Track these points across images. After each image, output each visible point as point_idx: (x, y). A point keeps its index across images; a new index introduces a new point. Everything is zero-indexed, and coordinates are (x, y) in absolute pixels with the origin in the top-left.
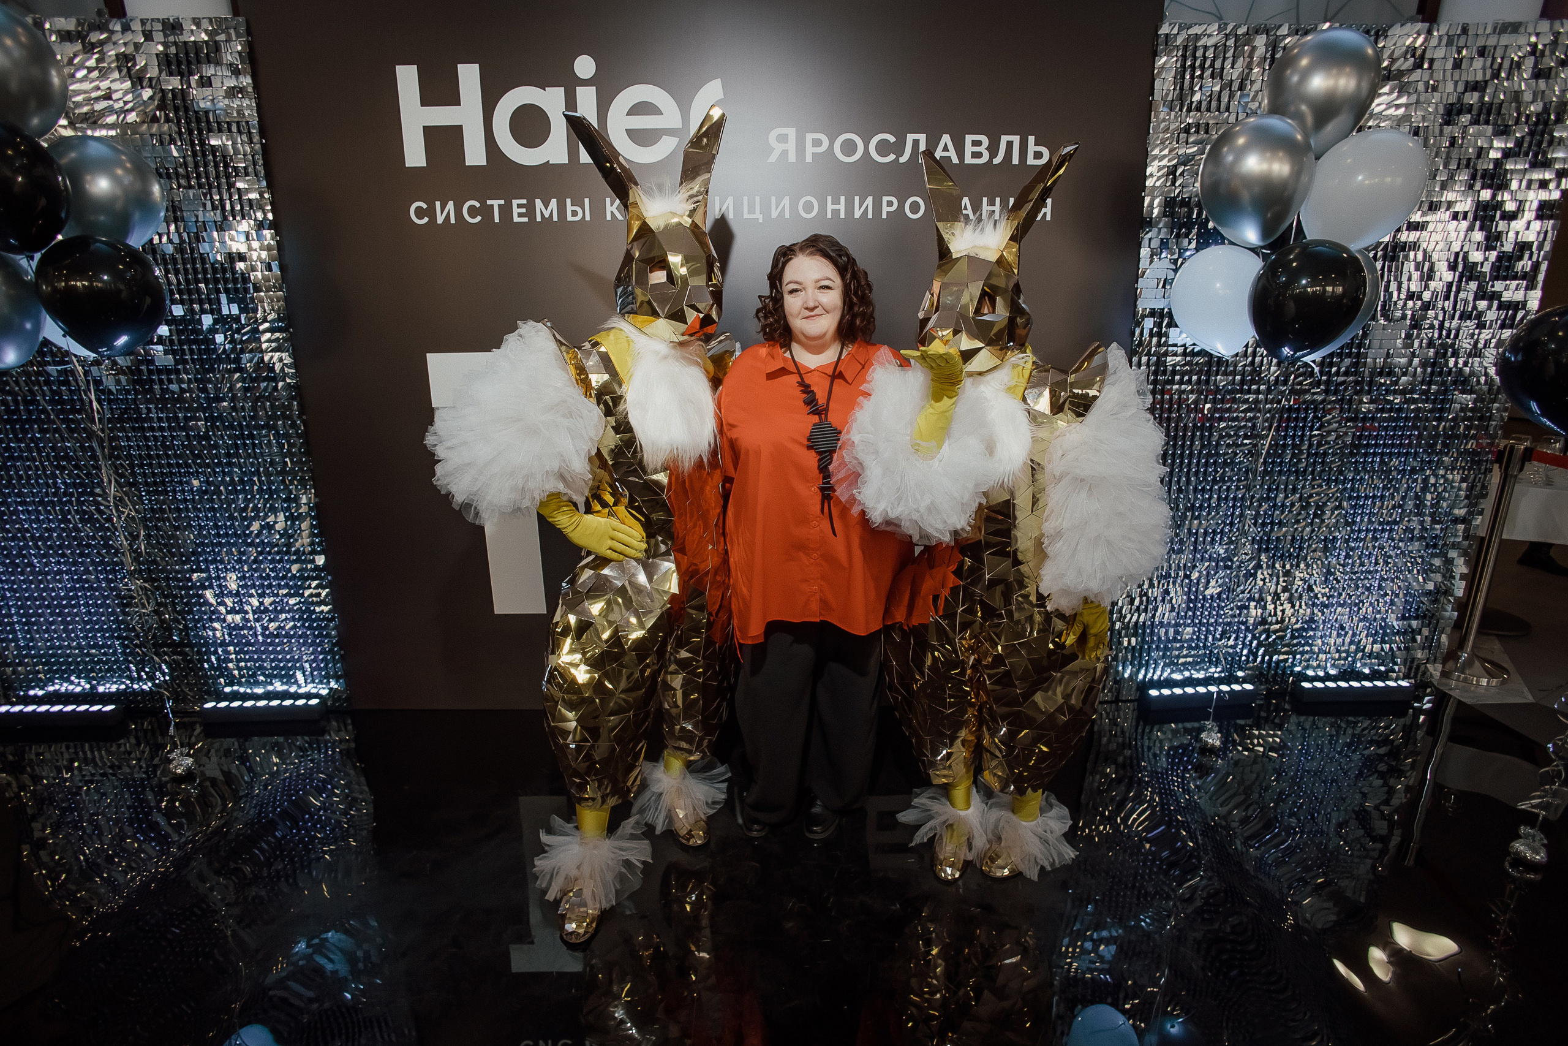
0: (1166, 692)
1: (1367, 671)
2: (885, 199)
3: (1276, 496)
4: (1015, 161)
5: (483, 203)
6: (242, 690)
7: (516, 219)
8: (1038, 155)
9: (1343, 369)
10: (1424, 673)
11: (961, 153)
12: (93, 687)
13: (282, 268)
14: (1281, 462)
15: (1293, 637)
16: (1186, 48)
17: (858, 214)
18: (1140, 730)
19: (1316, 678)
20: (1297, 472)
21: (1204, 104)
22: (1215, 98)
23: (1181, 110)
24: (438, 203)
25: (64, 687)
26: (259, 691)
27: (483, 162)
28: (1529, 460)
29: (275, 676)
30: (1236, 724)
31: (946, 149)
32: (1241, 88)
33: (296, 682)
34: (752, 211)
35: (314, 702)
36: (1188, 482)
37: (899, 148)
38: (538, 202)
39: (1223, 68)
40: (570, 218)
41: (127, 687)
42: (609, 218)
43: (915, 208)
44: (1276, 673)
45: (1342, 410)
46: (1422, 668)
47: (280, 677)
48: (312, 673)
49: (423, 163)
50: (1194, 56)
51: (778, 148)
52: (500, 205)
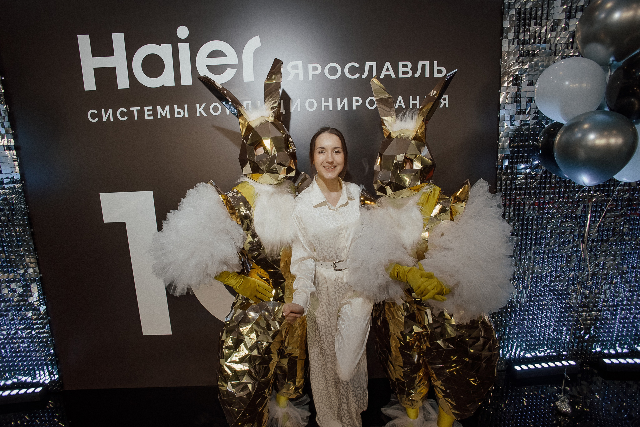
0: (524, 367)
2: (355, 99)
4: (427, 75)
5: (128, 109)
7: (147, 117)
8: (440, 72)
11: (396, 71)
13: (17, 148)
16: (520, 9)
17: (339, 108)
19: (610, 356)
21: (532, 40)
23: (518, 44)
24: (103, 110)
27: (127, 86)
31: (388, 70)
35: (39, 390)
37: (361, 70)
38: (159, 108)
39: (541, 20)
40: (177, 116)
42: (198, 115)
43: (371, 103)
44: (586, 353)
45: (617, 205)
49: (94, 88)
50: (525, 14)
51: (293, 73)
52: (137, 110)
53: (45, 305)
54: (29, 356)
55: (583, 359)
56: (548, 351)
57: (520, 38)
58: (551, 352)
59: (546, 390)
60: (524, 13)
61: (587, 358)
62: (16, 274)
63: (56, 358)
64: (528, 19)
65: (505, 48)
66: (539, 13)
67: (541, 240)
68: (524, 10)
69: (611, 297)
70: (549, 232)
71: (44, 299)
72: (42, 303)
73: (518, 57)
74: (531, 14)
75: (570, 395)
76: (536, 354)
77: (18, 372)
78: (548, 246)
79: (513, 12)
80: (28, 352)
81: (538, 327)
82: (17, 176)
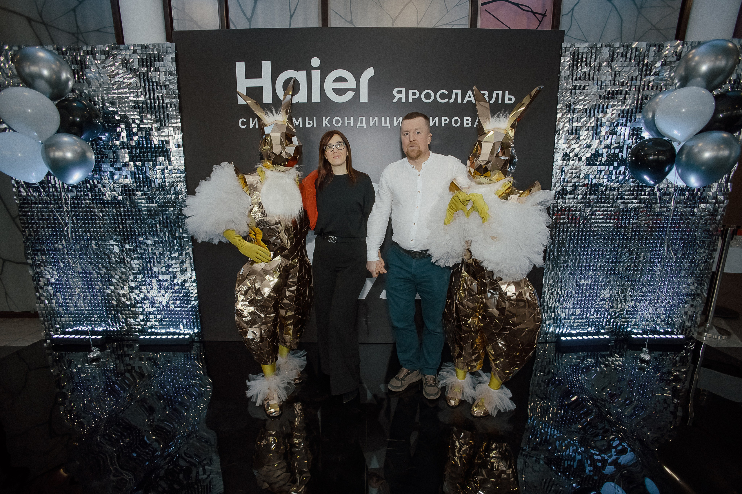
0: (569, 338)
1: (662, 330)
2: (443, 118)
3: (618, 250)
4: (500, 102)
6: (156, 331)
8: (510, 99)
9: (647, 193)
10: (689, 333)
12: (93, 328)
13: (184, 146)
14: (620, 234)
15: (627, 314)
16: (574, 53)
18: (557, 356)
19: (638, 333)
20: (627, 238)
21: (582, 77)
22: (587, 75)
23: (572, 80)
24: (251, 119)
25: (81, 328)
26: (163, 331)
27: (271, 102)
28: (736, 235)
29: (171, 325)
30: (601, 354)
31: (470, 97)
32: (599, 70)
33: (180, 327)
34: (386, 123)
35: (187, 337)
36: (577, 243)
37: (449, 96)
39: (590, 61)
40: (307, 126)
41: (107, 328)
42: (324, 125)
43: (456, 122)
45: (647, 211)
46: (689, 330)
47: (173, 326)
48: (187, 324)
50: (578, 57)
51: (398, 96)
55: (616, 335)
56: (590, 329)
57: (574, 75)
61: (620, 335)
65: (561, 83)
66: (590, 56)
68: (577, 54)
76: (579, 330)
79: (568, 54)
82: (183, 168)
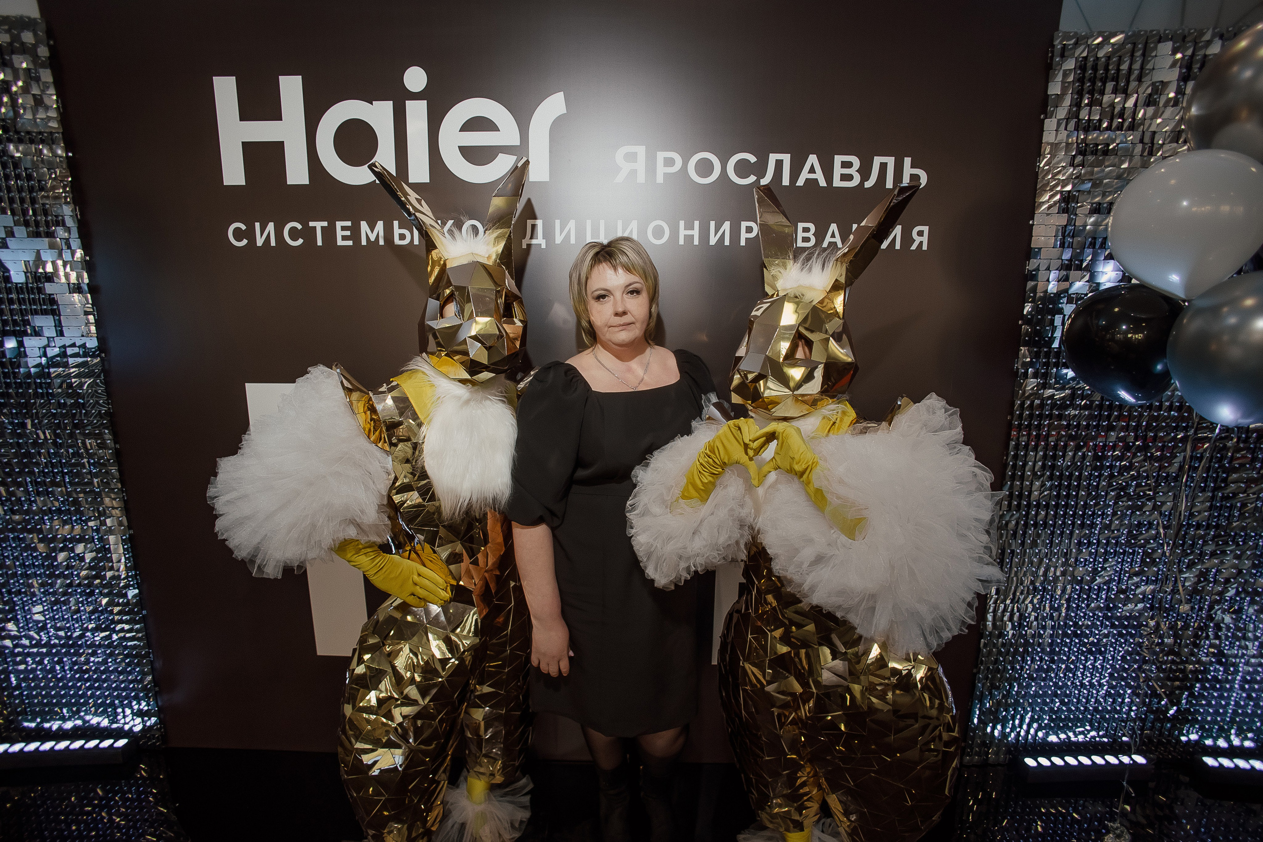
0: (1044, 761)
2: (744, 225)
4: (889, 184)
5: (305, 225)
7: (340, 242)
13: (93, 289)
16: (1085, 58)
17: (713, 241)
23: (1077, 129)
24: (257, 225)
27: (305, 181)
31: (812, 170)
34: (595, 234)
35: (122, 743)
37: (760, 169)
38: (364, 226)
39: (1128, 82)
40: (397, 241)
44: (1169, 742)
49: (242, 181)
50: (1095, 68)
51: (626, 167)
52: (322, 227)
53: (138, 588)
54: (105, 681)
55: (1160, 753)
56: (1093, 733)
57: (1081, 117)
58: (1099, 736)
59: (1084, 807)
60: (1093, 66)
61: (1170, 753)
62: (85, 528)
63: (155, 686)
64: (1101, 80)
65: (1049, 136)
66: (1125, 67)
67: (1093, 518)
68: (1094, 61)
69: (1227, 637)
70: (1110, 503)
71: (134, 577)
72: (132, 583)
73: (1074, 156)
74: (1107, 69)
75: (1130, 821)
76: (1069, 737)
77: (84, 708)
78: (1106, 532)
79: (1070, 64)
80: (103, 672)
81: (1076, 687)
82: (92, 343)
